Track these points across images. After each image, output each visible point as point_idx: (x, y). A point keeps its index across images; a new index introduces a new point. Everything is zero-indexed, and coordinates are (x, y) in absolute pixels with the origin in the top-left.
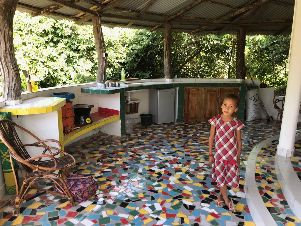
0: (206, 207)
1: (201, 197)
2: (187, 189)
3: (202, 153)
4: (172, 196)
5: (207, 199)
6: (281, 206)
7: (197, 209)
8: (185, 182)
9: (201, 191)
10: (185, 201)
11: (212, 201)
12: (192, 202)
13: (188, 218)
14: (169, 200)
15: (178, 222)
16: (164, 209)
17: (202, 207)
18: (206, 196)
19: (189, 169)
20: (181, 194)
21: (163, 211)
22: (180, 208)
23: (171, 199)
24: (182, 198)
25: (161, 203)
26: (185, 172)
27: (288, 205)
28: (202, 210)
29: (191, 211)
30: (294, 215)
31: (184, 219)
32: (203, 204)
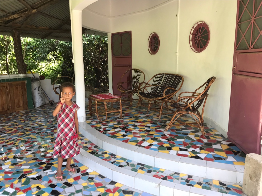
0: (49, 172)
1: (41, 168)
2: (26, 168)
3: (16, 140)
4: (17, 178)
5: (46, 167)
6: (96, 149)
7: (44, 176)
8: (19, 164)
9: (38, 165)
10: (30, 176)
11: (51, 166)
12: (36, 174)
13: (41, 185)
14: (16, 182)
15: (37, 191)
16: (17, 189)
17: (47, 173)
18: (44, 166)
19: (14, 155)
20: (23, 173)
21: (17, 191)
22: (30, 182)
23: (18, 180)
24: (26, 176)
25: (10, 187)
26: (13, 158)
27: (98, 147)
28: (48, 175)
29: (40, 179)
30: (105, 151)
31: (39, 186)
32: (45, 172)
